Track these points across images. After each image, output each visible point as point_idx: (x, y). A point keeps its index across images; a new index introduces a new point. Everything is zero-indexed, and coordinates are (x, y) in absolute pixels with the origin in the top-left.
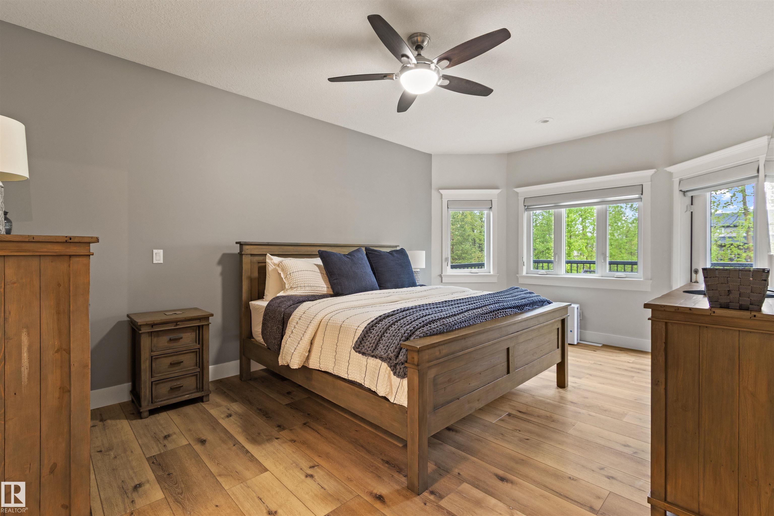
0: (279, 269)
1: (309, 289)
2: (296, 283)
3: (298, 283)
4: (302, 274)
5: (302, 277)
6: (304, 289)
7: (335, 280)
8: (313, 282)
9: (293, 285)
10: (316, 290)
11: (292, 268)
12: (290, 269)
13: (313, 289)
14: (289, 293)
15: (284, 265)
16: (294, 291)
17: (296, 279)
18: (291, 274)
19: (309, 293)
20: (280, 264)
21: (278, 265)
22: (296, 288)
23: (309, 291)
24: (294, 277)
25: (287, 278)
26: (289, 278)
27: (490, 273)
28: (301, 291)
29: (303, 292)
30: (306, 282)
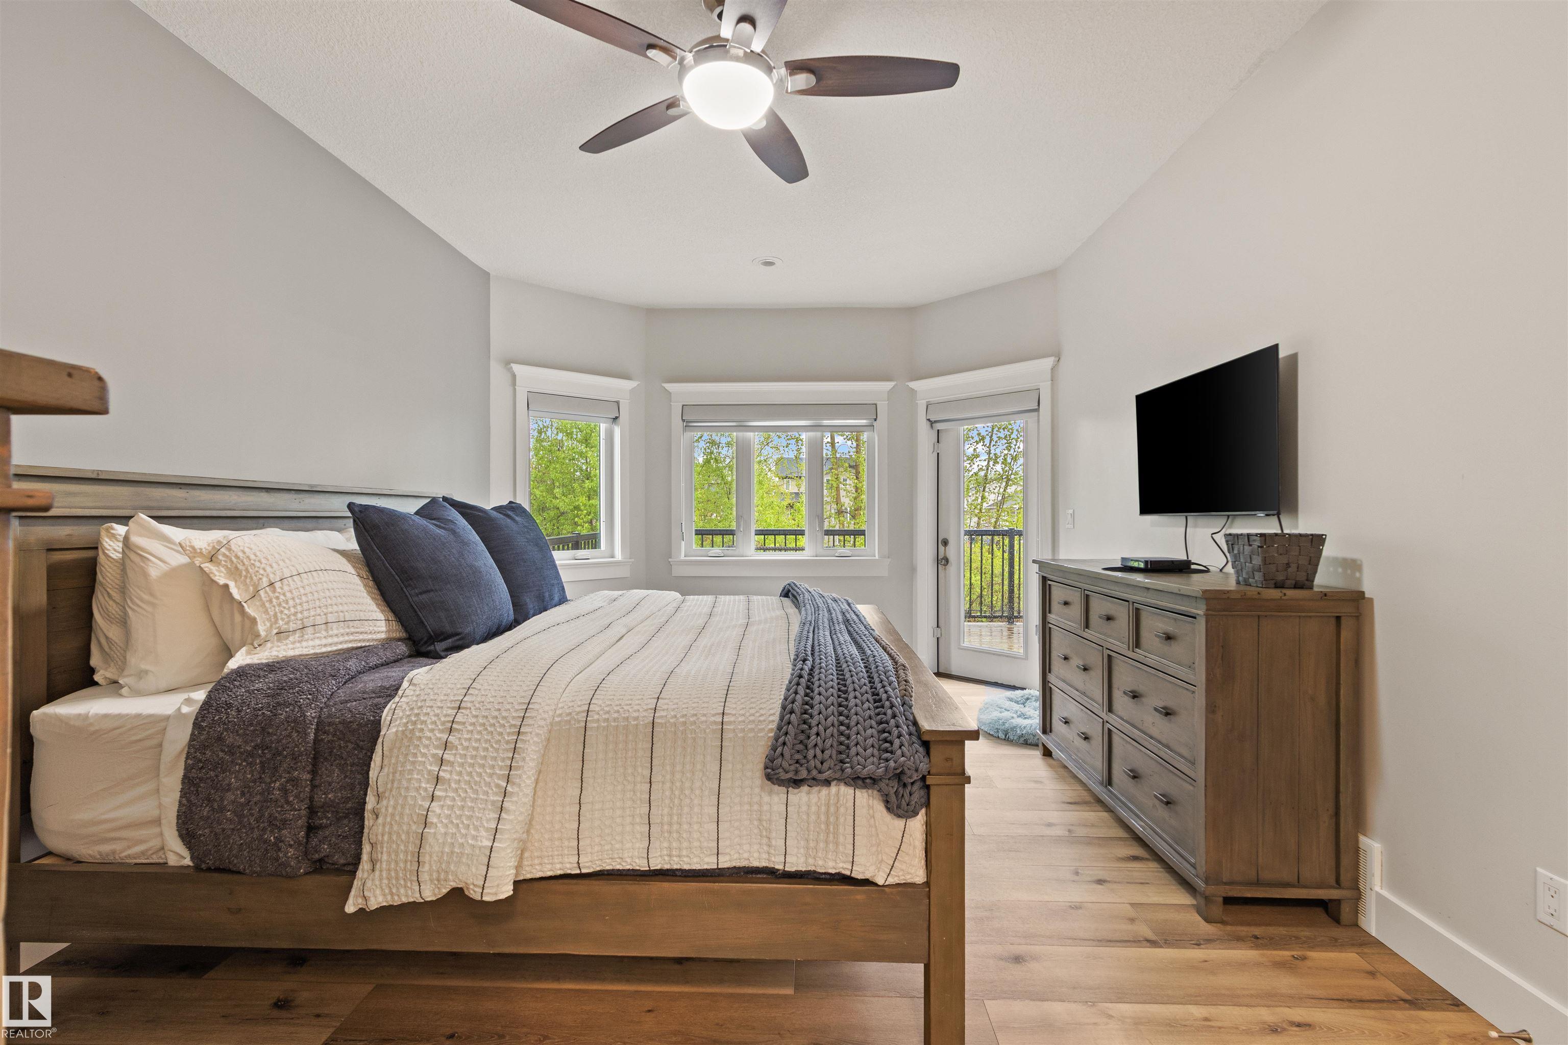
0: (220, 571)
1: (342, 631)
2: (299, 616)
3: (306, 614)
4: (315, 584)
5: (316, 594)
6: (324, 633)
7: (421, 593)
8: (351, 607)
9: (287, 623)
10: (361, 633)
11: (274, 565)
12: (268, 569)
13: (353, 630)
14: (275, 653)
15: (240, 554)
16: (293, 643)
17: (298, 601)
18: (278, 585)
19: (341, 643)
20: (223, 550)
21: (212, 558)
22: (298, 634)
23: (341, 639)
24: (289, 595)
25: (261, 600)
26: (271, 601)
27: (613, 557)
28: (317, 642)
29: (324, 641)
30: (330, 610)
